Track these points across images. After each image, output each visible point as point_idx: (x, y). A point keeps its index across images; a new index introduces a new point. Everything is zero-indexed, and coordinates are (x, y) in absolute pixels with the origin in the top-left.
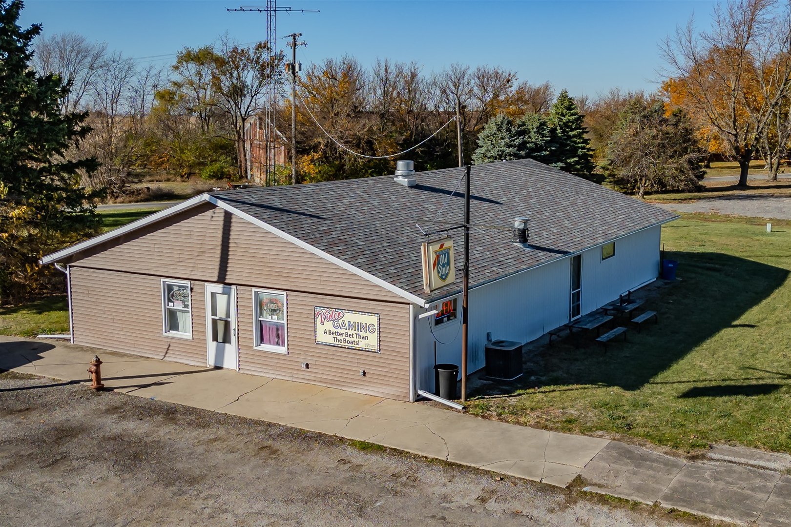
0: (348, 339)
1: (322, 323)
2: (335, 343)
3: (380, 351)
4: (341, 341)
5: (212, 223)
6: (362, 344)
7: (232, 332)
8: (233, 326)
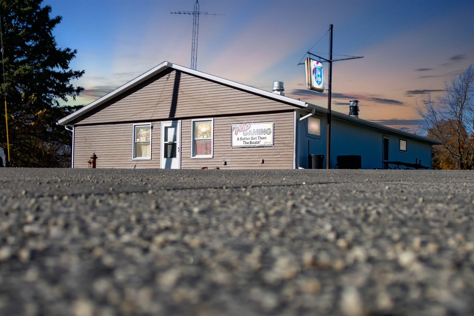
0: (253, 141)
1: (236, 134)
2: (245, 145)
3: (274, 145)
4: (248, 143)
5: (168, 82)
6: (262, 143)
7: (177, 150)
8: (178, 146)
